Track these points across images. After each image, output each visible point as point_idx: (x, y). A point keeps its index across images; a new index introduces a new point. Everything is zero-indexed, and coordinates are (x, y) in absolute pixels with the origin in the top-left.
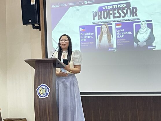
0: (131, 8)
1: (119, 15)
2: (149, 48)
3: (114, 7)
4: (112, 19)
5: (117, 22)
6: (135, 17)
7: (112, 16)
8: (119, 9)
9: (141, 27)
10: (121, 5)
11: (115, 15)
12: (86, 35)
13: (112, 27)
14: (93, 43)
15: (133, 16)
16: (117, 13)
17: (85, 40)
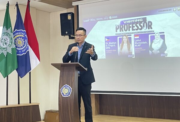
0: (147, 22)
1: (137, 28)
3: (133, 22)
5: (135, 34)
7: (131, 29)
8: (137, 23)
9: (155, 38)
10: (139, 20)
11: (134, 28)
12: (110, 44)
13: (131, 37)
14: (115, 50)
15: (149, 29)
16: (135, 26)
17: (109, 48)
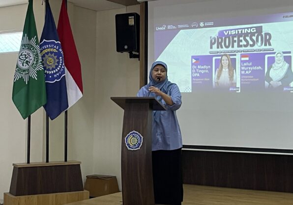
0: (263, 34)
1: (245, 43)
2: (285, 89)
3: (240, 33)
4: (236, 48)
5: (243, 53)
6: (268, 47)
7: (236, 44)
8: (247, 34)
9: (275, 61)
10: (249, 29)
11: (241, 44)
12: (200, 69)
13: (235, 59)
14: (208, 79)
15: (266, 45)
16: (243, 40)
17: (198, 75)
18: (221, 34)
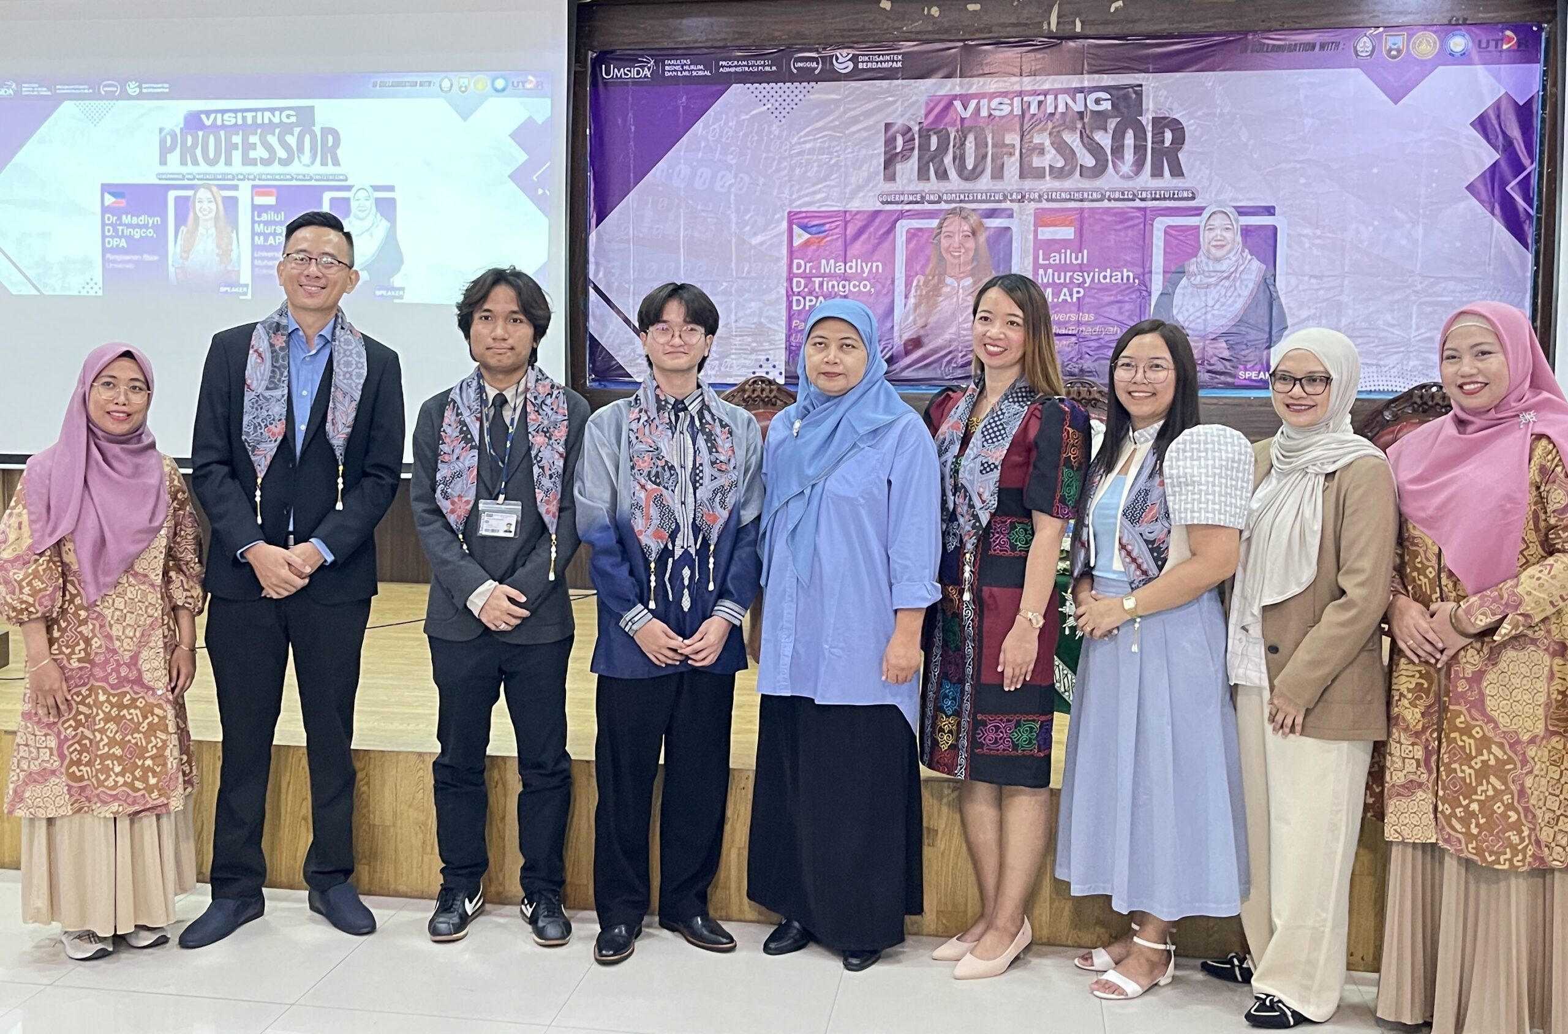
0: (317, 129)
1: (266, 155)
3: (250, 121)
4: (237, 167)
5: (257, 182)
6: (330, 169)
7: (237, 155)
8: (269, 127)
9: (350, 211)
10: (277, 113)
11: (252, 154)
12: (129, 226)
13: (236, 199)
14: (156, 258)
15: (324, 163)
16: (259, 146)
17: (123, 243)
18: (193, 122)
